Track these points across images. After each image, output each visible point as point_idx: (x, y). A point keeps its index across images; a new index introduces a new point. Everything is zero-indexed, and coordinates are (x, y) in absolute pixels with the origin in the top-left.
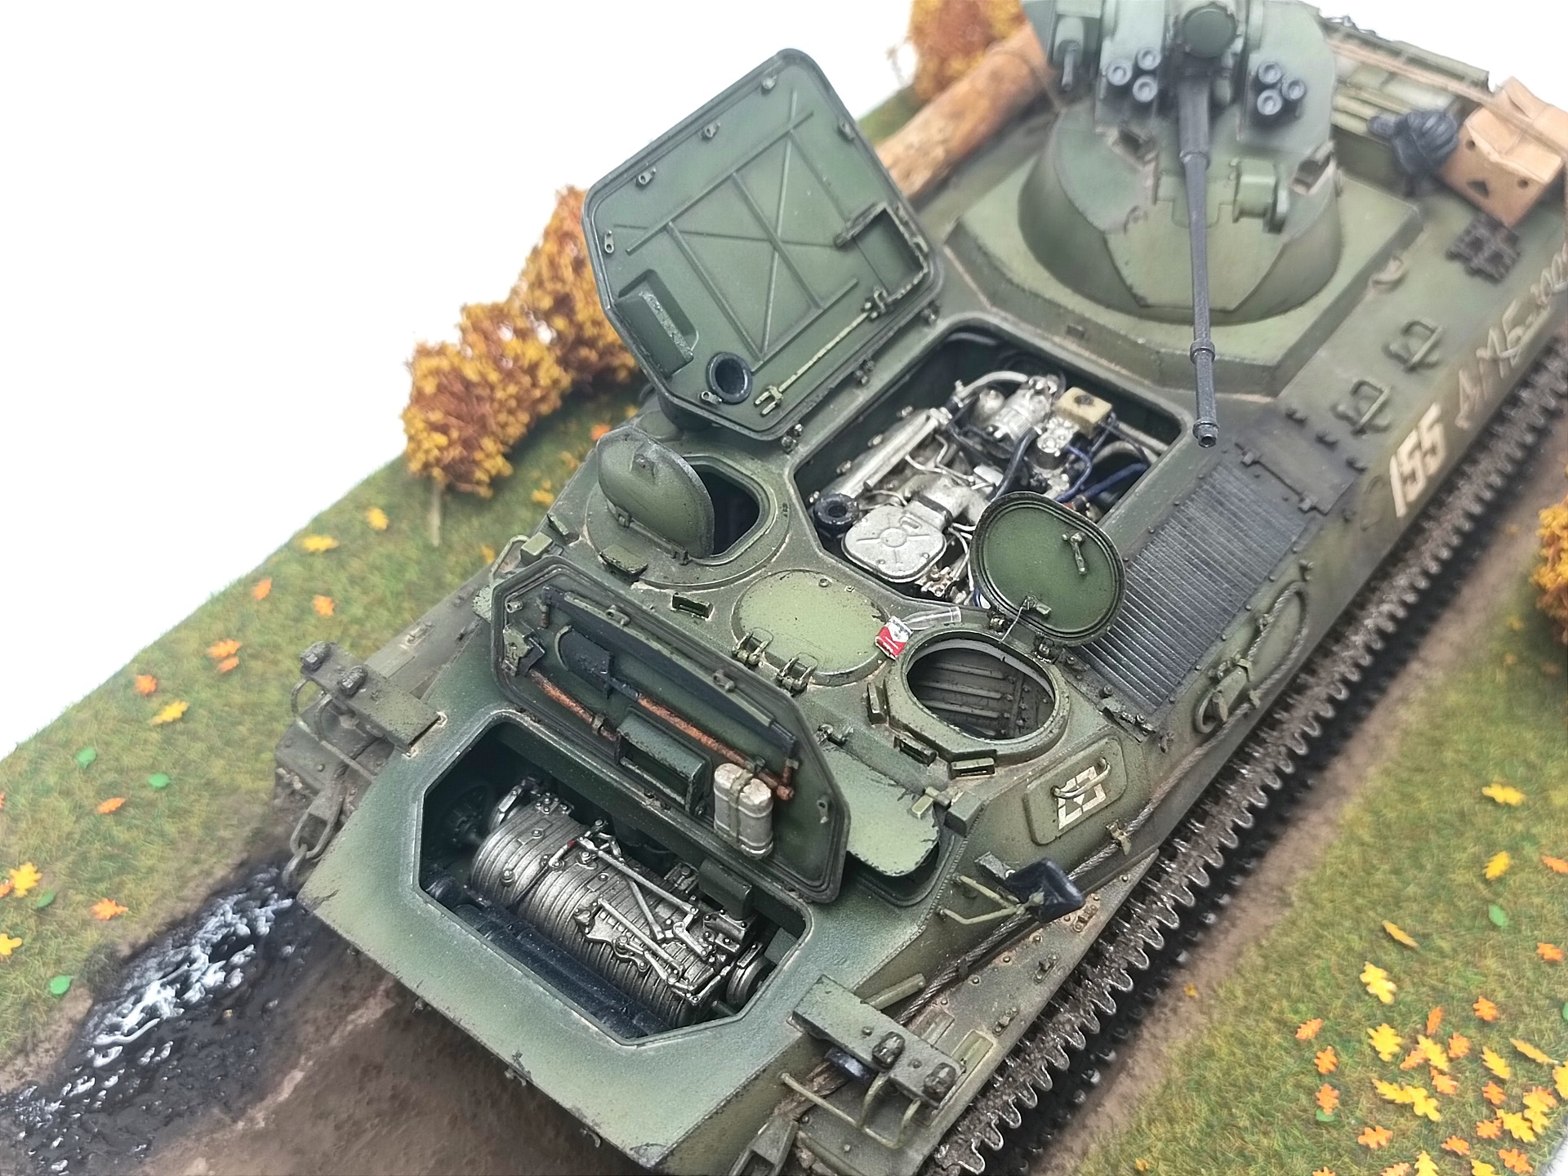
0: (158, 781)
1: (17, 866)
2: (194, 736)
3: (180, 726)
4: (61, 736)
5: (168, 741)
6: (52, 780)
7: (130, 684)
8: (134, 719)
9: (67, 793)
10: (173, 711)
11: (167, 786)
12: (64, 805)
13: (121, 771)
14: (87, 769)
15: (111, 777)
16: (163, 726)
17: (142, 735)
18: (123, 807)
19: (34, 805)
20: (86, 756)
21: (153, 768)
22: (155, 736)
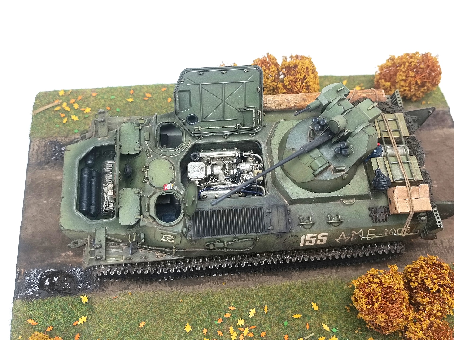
0: (118, 110)
1: (89, 107)
2: (130, 107)
3: (130, 103)
4: (113, 91)
5: (126, 104)
6: (105, 97)
7: (130, 90)
8: (125, 97)
9: (105, 101)
10: (130, 100)
11: (118, 112)
12: (103, 102)
13: (115, 103)
14: (111, 100)
15: (113, 104)
16: (127, 101)
17: (123, 100)
18: (109, 110)
19: (99, 99)
20: (113, 97)
21: (119, 107)
22: (125, 102)
